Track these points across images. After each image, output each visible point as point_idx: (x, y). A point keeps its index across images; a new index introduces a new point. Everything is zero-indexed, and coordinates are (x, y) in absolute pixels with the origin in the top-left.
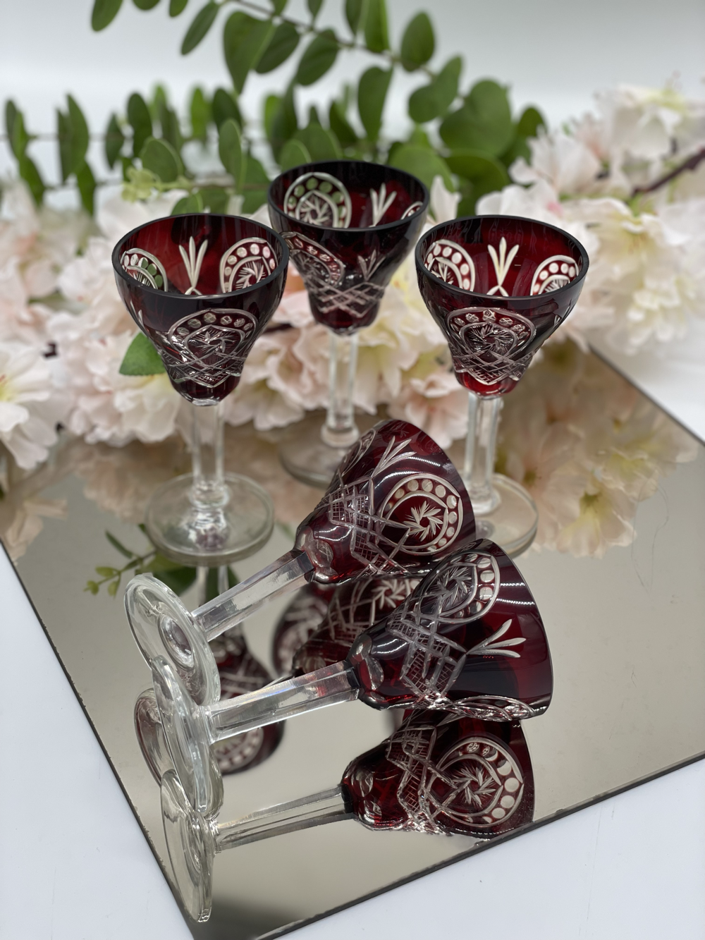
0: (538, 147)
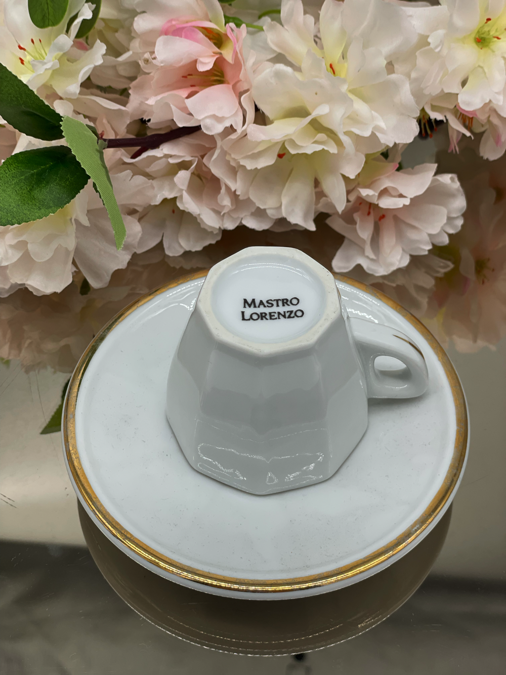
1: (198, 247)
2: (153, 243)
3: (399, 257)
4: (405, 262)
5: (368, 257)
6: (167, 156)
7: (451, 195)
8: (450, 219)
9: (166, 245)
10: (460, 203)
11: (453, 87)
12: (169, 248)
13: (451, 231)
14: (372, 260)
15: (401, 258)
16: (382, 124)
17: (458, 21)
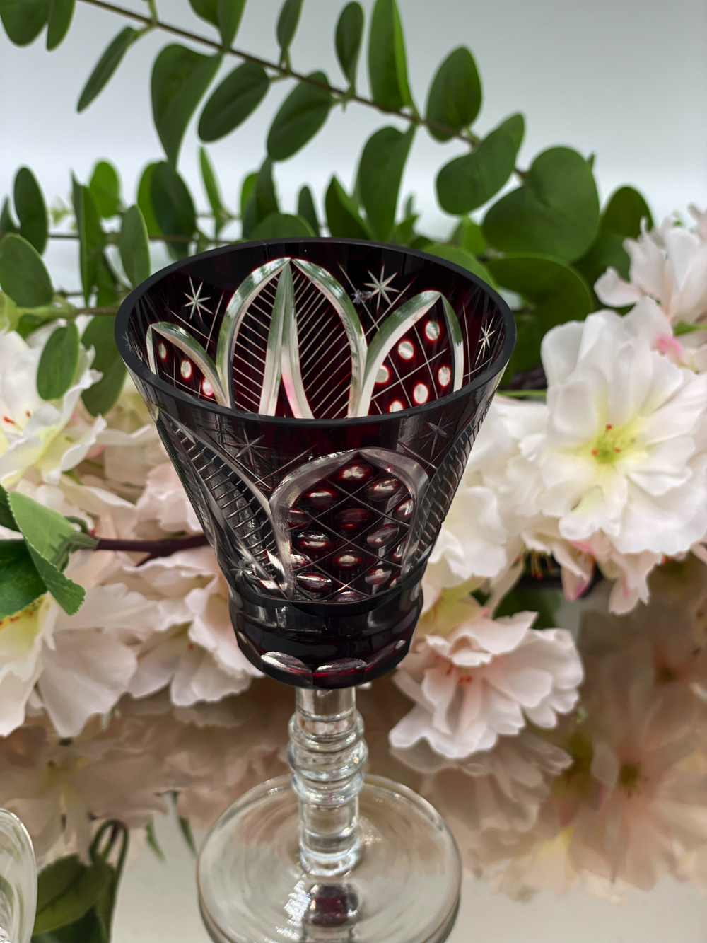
0: (639, 251)
1: (214, 697)
2: (154, 686)
3: (480, 735)
4: (489, 743)
5: (437, 731)
6: (179, 568)
7: (562, 659)
8: (557, 692)
9: (174, 690)
10: (574, 672)
11: (556, 510)
12: (179, 695)
13: (562, 710)
14: (445, 736)
15: (485, 737)
16: (459, 550)
17: (562, 424)
